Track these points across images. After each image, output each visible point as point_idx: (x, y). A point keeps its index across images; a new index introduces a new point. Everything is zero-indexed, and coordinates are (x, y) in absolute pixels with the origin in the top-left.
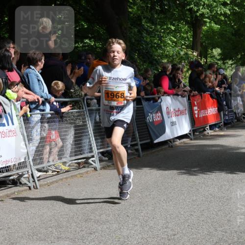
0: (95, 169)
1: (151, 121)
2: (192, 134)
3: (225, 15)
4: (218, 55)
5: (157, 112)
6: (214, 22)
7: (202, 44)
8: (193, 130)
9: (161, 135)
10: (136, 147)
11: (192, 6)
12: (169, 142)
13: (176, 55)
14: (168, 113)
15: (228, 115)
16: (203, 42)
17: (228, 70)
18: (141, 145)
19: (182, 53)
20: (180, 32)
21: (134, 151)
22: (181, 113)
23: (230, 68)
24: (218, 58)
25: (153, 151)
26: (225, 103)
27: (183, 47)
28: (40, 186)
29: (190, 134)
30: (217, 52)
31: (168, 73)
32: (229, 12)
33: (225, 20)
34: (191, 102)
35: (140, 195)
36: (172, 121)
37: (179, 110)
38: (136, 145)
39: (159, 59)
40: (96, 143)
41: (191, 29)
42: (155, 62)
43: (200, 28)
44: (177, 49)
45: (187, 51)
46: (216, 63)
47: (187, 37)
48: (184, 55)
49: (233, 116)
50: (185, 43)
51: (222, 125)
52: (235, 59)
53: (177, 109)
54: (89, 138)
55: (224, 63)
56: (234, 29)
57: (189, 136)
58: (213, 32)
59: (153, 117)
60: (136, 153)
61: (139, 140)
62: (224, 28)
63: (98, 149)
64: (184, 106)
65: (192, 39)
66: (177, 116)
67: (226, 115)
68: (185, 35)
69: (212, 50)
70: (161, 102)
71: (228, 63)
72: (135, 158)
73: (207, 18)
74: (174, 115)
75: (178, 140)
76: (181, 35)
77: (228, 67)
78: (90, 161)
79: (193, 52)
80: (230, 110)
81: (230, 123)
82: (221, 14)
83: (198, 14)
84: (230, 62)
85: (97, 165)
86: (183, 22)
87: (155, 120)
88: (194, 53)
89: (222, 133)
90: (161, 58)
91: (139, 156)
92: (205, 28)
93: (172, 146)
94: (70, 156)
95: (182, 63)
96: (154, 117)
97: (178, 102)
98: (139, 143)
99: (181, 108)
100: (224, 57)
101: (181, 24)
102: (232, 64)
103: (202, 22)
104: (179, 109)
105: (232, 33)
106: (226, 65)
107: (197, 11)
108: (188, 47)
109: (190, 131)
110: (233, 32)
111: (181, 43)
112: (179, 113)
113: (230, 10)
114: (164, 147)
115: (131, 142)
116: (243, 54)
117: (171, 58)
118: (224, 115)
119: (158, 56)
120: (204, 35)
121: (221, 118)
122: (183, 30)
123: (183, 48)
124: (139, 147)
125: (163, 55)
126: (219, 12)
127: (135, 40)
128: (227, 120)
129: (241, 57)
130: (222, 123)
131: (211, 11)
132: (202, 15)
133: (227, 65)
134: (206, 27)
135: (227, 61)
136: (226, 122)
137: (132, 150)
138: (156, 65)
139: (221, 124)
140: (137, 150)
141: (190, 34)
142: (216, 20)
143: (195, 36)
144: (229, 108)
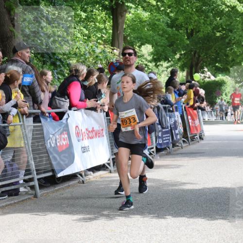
1: (53, 145)
2: (112, 164)
4: (149, 55)
5: (62, 133)
6: (142, 7)
7: (125, 38)
8: (113, 159)
9: (67, 166)
10: (31, 184)
12: (79, 176)
13: (90, 53)
14: (78, 134)
15: (162, 137)
16: (128, 36)
17: (163, 76)
18: (39, 180)
19: (98, 51)
20: (94, 21)
21: (29, 188)
22: (96, 134)
23: (165, 72)
24: (150, 58)
25: (56, 188)
27: (99, 41)
29: (109, 164)
31: (81, 79)
34: (110, 119)
36: (83, 146)
37: (93, 131)
38: (31, 180)
39: (65, 59)
41: (109, 17)
42: (58, 63)
43: (123, 16)
44: (90, 44)
45: (105, 47)
46: (146, 65)
47: (105, 28)
48: (100, 53)
49: (169, 139)
50: (102, 36)
51: (153, 152)
52: (172, 59)
53: (90, 129)
55: (157, 66)
56: (170, 17)
57: (107, 168)
58: (140, 21)
59: (56, 140)
60: (31, 192)
61: (35, 172)
62: (156, 16)
64: (100, 125)
65: (111, 31)
66: (91, 138)
67: (159, 137)
68: (102, 26)
69: (140, 47)
70: (67, 119)
71: (162, 65)
72: (29, 199)
74: (86, 137)
75: (92, 173)
76: (96, 25)
77: (163, 71)
79: (113, 50)
80: (164, 130)
81: (165, 149)
84: (165, 64)
86: (99, 7)
87: (58, 144)
88: (115, 51)
90: (69, 58)
91: (36, 196)
92: (129, 16)
93: (83, 182)
95: (97, 64)
96: (58, 141)
97: (92, 119)
98: (36, 177)
99: (97, 128)
100: (158, 58)
101: (96, 9)
102: (167, 68)
103: (126, 8)
104: (93, 128)
105: (167, 23)
106: (160, 68)
108: (105, 42)
109: (109, 160)
110: (169, 22)
111: (96, 36)
112: (93, 134)
114: (72, 183)
115: (25, 175)
116: (183, 53)
117: (82, 58)
118: (157, 137)
119: (64, 54)
120: (128, 26)
121: (152, 142)
122: (99, 18)
123: (100, 44)
124: (36, 183)
125: (70, 53)
128: (160, 144)
129: (180, 57)
130: (154, 150)
134: (131, 15)
135: (161, 63)
136: (159, 147)
137: (25, 187)
138: (60, 67)
139: (152, 150)
140: (33, 187)
141: (109, 24)
142: (145, 4)
143: (115, 27)
144: (163, 128)
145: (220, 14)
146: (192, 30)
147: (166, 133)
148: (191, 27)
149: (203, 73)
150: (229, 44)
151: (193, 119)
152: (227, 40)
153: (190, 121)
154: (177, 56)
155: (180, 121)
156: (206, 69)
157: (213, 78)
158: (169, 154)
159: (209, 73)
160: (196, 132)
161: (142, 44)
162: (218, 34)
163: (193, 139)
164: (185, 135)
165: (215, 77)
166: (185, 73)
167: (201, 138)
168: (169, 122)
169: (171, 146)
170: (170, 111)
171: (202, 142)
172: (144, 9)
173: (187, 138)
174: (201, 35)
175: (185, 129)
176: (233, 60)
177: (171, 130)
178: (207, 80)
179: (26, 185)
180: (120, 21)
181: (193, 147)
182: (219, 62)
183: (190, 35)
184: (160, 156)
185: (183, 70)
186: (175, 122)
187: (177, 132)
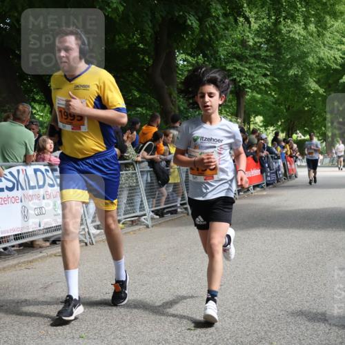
0: (148, 227)
2: (237, 194)
3: (266, 85)
6: (256, 91)
7: (245, 111)
10: (185, 206)
11: (235, 77)
15: (270, 176)
17: (270, 136)
23: (271, 134)
24: (261, 124)
26: (267, 165)
27: (228, 114)
28: (96, 242)
30: (259, 119)
32: (269, 82)
33: (266, 90)
35: (189, 249)
38: (185, 204)
40: (148, 202)
41: (235, 98)
43: (243, 97)
45: (232, 118)
47: (232, 105)
50: (230, 110)
51: (264, 186)
52: (276, 126)
54: (142, 198)
55: (266, 130)
56: (274, 98)
58: (255, 100)
60: (186, 212)
62: (265, 97)
63: (149, 208)
65: (236, 107)
68: (229, 104)
69: (254, 117)
72: (184, 216)
73: (249, 88)
78: (142, 219)
81: (272, 184)
82: (262, 84)
83: (240, 84)
84: (272, 128)
85: (149, 223)
88: (238, 120)
89: (265, 193)
92: (247, 97)
94: (124, 214)
100: (267, 124)
102: (273, 131)
107: (240, 82)
108: (232, 114)
110: (274, 101)
113: (270, 80)
116: (283, 121)
118: (267, 176)
120: (247, 104)
121: (264, 179)
126: (260, 83)
127: (184, 108)
129: (281, 124)
130: (265, 184)
131: (253, 82)
132: (245, 85)
133: (268, 131)
135: (269, 128)
140: (186, 209)
141: (234, 103)
142: (258, 90)
143: (239, 104)
144: (271, 170)
145: (308, 95)
146: (289, 106)
147: (273, 173)
148: (288, 104)
149: (296, 134)
150: (313, 115)
151: (290, 164)
152: (312, 112)
153: (289, 165)
154: (279, 123)
155: (282, 165)
156: (298, 132)
157: (303, 137)
158: (275, 187)
159: (300, 134)
160: (292, 173)
161: (257, 116)
162: (306, 109)
163: (290, 177)
164: (285, 174)
165: (304, 136)
166: (284, 134)
167: (296, 177)
168: (275, 166)
169: (276, 182)
170: (275, 159)
171: (296, 179)
172: (258, 93)
173: (287, 176)
174: (295, 109)
175: (285, 171)
176: (316, 126)
177: (276, 171)
178: (299, 138)
179: (182, 207)
180: (242, 101)
181: (291, 182)
182: (307, 127)
183: (288, 109)
184: (270, 188)
185: (283, 132)
186: (279, 166)
187: (280, 172)
